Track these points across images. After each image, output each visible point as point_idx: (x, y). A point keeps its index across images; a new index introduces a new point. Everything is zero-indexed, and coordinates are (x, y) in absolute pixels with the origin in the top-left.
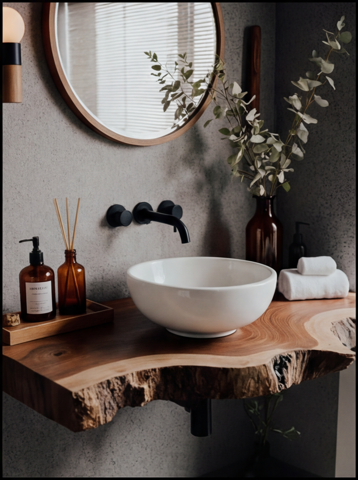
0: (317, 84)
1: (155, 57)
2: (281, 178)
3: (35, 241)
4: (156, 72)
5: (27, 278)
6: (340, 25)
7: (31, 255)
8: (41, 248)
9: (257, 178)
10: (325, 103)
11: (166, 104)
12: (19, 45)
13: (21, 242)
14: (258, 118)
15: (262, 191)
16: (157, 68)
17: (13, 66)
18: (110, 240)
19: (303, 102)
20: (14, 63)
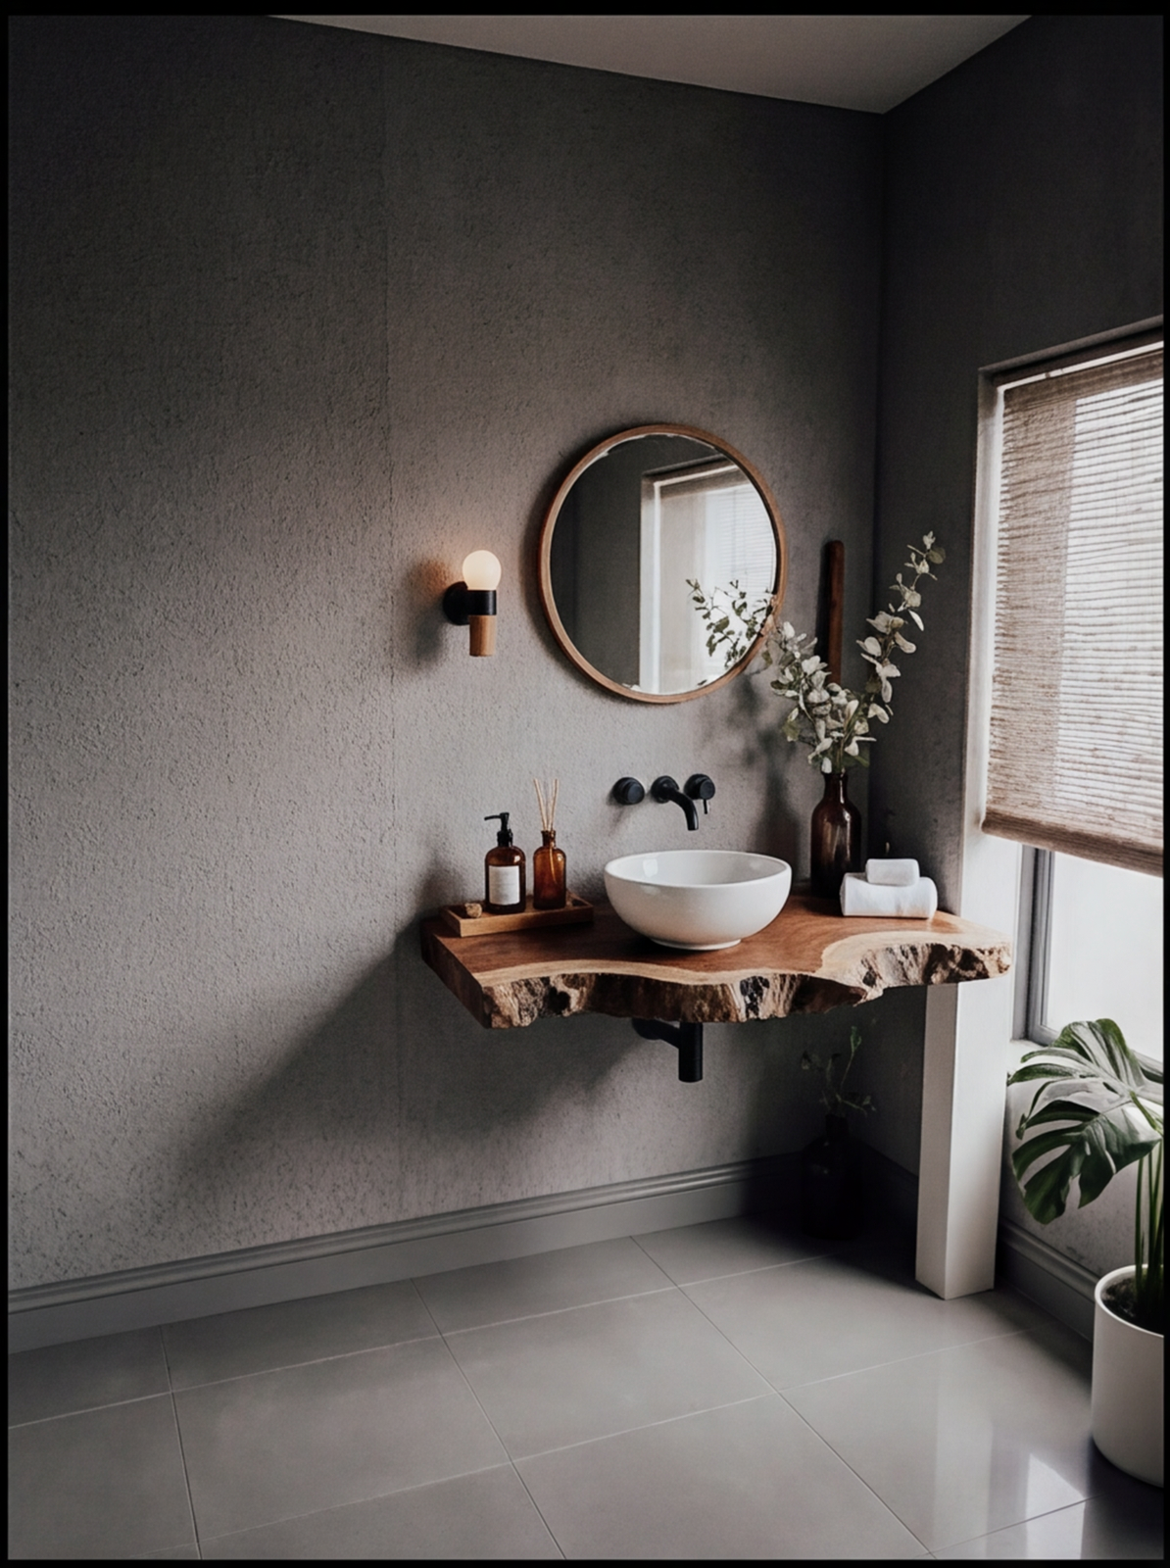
0: (899, 621)
1: (696, 587)
2: (853, 749)
3: (504, 817)
4: (699, 605)
5: (494, 860)
6: (928, 541)
7: (499, 834)
8: (512, 826)
9: (819, 748)
10: (910, 648)
11: (712, 647)
12: (495, 592)
13: (486, 819)
14: (824, 670)
15: (827, 767)
16: (700, 600)
17: (483, 617)
18: (617, 820)
19: (884, 647)
20: (486, 613)
